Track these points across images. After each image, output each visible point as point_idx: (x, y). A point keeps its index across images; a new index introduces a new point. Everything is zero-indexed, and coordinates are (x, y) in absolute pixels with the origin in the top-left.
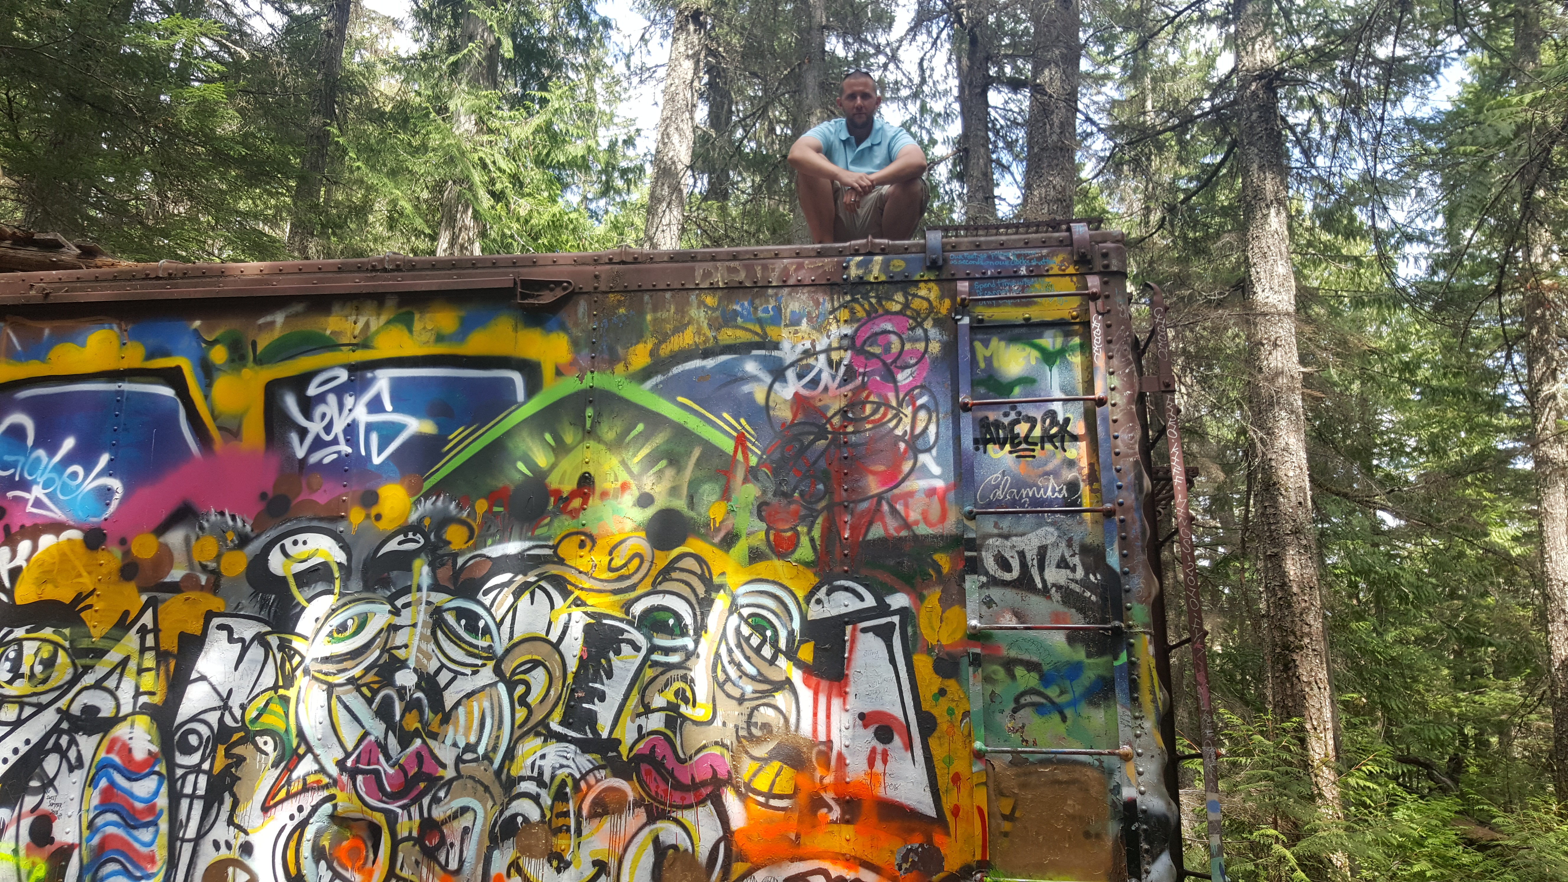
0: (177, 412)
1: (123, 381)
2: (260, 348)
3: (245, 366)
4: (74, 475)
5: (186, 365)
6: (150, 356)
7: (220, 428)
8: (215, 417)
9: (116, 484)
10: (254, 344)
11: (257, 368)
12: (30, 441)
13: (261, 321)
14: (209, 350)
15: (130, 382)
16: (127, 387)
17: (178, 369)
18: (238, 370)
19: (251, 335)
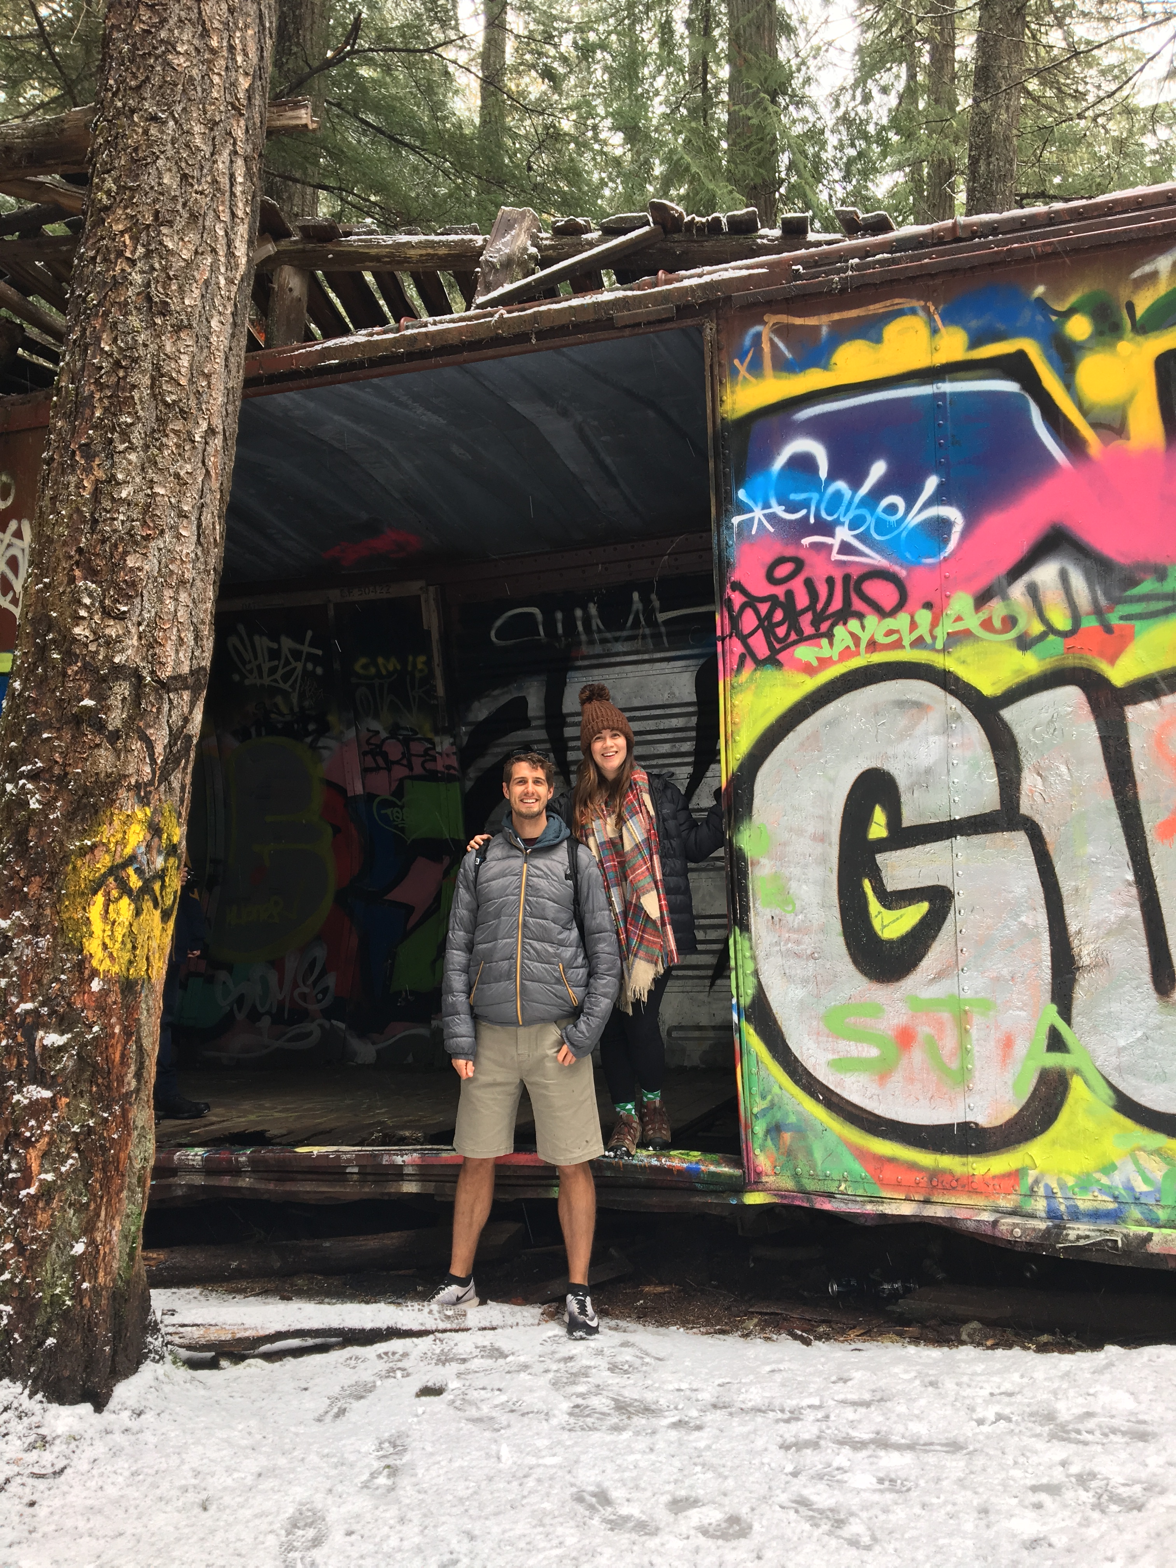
0: (1028, 410)
1: (943, 380)
2: (1139, 312)
3: (1120, 338)
4: (892, 509)
5: (1031, 348)
6: (975, 342)
7: (1096, 425)
8: (1084, 411)
9: (952, 513)
10: (1130, 307)
11: (1139, 339)
12: (823, 473)
13: (1137, 274)
14: (1063, 324)
15: (952, 380)
16: (947, 387)
17: (1021, 355)
18: (1112, 345)
19: (1124, 294)
